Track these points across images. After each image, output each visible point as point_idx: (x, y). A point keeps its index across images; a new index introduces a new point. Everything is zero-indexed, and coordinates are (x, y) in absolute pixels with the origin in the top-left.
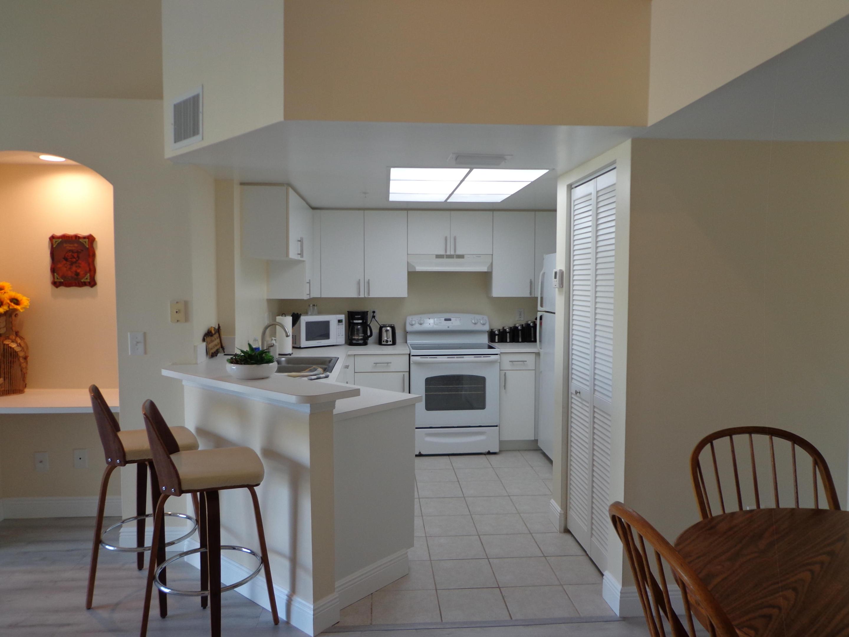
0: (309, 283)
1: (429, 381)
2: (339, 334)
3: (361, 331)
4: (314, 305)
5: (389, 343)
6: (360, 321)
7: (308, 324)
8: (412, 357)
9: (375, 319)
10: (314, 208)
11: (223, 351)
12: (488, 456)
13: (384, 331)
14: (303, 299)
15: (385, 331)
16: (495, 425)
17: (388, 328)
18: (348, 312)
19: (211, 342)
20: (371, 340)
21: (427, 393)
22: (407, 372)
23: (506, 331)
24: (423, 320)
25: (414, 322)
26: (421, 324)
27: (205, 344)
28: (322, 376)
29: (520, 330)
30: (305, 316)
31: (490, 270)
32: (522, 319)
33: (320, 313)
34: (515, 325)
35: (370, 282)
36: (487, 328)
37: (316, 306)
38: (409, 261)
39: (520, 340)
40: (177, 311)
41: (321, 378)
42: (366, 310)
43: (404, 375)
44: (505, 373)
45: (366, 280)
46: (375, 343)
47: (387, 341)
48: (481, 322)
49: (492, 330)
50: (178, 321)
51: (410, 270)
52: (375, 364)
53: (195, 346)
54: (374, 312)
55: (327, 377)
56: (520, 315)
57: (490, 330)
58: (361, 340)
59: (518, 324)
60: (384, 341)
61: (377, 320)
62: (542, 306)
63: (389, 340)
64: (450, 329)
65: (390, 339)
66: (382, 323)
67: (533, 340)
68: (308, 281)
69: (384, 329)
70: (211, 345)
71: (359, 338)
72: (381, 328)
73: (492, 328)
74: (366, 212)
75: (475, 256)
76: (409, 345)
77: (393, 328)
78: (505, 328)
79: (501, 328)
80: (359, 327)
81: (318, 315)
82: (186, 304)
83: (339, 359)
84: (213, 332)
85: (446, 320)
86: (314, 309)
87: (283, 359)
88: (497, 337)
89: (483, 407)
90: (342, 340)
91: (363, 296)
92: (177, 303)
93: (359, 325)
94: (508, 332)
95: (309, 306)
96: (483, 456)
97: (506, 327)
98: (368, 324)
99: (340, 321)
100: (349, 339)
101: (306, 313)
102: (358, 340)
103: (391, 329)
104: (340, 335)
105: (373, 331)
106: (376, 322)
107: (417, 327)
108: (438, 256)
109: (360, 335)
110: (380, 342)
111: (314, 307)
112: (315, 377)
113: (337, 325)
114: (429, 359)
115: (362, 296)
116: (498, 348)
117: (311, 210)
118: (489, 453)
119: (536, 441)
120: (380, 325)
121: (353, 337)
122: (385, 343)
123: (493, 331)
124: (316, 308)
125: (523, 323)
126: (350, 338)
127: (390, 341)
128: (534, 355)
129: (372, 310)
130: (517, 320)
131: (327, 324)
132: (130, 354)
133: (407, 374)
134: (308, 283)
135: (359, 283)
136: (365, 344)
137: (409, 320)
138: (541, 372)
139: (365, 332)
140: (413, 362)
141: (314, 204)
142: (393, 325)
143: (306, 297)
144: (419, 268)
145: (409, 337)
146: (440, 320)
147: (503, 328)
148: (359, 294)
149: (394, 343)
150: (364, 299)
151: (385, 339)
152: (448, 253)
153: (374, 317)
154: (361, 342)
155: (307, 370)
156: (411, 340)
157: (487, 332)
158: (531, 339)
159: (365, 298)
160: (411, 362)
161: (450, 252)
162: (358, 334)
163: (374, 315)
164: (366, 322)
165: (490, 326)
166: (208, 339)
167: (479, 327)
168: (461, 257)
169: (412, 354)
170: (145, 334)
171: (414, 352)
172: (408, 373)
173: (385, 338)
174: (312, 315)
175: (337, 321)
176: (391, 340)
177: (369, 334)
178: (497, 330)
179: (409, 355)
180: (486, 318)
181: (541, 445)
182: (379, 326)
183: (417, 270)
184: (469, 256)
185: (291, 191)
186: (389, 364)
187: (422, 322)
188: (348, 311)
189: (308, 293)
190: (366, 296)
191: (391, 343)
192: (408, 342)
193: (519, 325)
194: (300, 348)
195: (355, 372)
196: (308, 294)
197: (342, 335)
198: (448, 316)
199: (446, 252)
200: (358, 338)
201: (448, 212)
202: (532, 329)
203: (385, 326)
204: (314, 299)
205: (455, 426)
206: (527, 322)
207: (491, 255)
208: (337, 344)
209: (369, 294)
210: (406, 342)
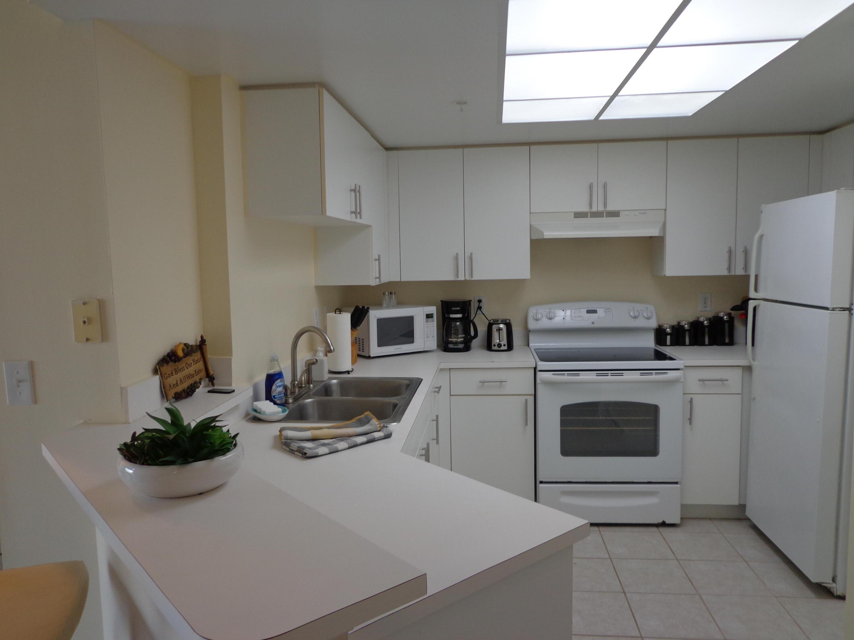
0: (379, 260)
1: (566, 411)
2: (427, 335)
3: (460, 330)
4: (391, 293)
5: (503, 348)
6: (459, 316)
7: (380, 322)
8: (539, 374)
9: (482, 312)
10: (387, 149)
11: (210, 383)
12: (662, 529)
13: (495, 330)
14: (369, 286)
15: (497, 330)
16: (675, 481)
17: (502, 326)
18: (442, 301)
19: (174, 373)
20: (475, 343)
21: (563, 428)
22: (531, 395)
23: (684, 328)
24: (554, 311)
25: (540, 316)
26: (551, 319)
27: (157, 378)
28: (377, 435)
29: (707, 326)
30: (379, 309)
31: (662, 235)
32: (708, 309)
33: (400, 304)
34: (698, 318)
35: (474, 256)
36: (653, 324)
37: (395, 293)
38: (531, 223)
39: (707, 341)
40: (85, 319)
41: (376, 439)
42: (467, 298)
43: (526, 400)
44: (691, 399)
45: (468, 254)
46: (482, 347)
47: (499, 345)
48: (645, 315)
49: (659, 326)
50: (87, 340)
51: (533, 238)
52: (482, 383)
53: (122, 388)
54: (480, 301)
55: (388, 436)
56: (705, 303)
57: (658, 327)
58: (461, 343)
59: (703, 318)
60: (495, 345)
61: (484, 313)
62: (756, 290)
63: (502, 343)
64: (597, 325)
65: (504, 342)
66: (491, 316)
67: (727, 341)
68: (377, 258)
69: (494, 327)
70: (172, 380)
71: (459, 341)
72: (490, 326)
73: (661, 323)
74: (466, 150)
75: (637, 213)
76: (533, 350)
77: (509, 326)
78: (681, 324)
79: (675, 323)
80: (458, 323)
81: (397, 308)
82: (102, 305)
83: (423, 381)
84: (180, 353)
85: (589, 312)
86: (390, 298)
87: (335, 381)
88: (669, 337)
89: (653, 451)
90: (432, 343)
91: (463, 279)
92: (85, 304)
93: (458, 320)
94: (688, 330)
95: (384, 294)
96: (654, 529)
97: (684, 322)
98: (472, 319)
99: (429, 316)
100: (444, 342)
101: (379, 305)
102: (456, 343)
103: (505, 326)
104: (429, 337)
105: (479, 329)
106: (483, 315)
107: (545, 323)
108: (578, 215)
109: (459, 336)
110: (489, 346)
111: (392, 295)
112: (363, 439)
113: (425, 321)
114: (566, 377)
115: (461, 278)
116: (681, 360)
117: (384, 152)
118: (663, 524)
119: (742, 507)
120: (489, 320)
121: (450, 339)
122: (496, 348)
123: (663, 328)
124: (393, 296)
125: (710, 315)
126: (444, 340)
127: (504, 345)
128: (739, 371)
129: (477, 299)
130: (701, 311)
131: (410, 320)
132: (8, 403)
133: (531, 399)
134: (376, 260)
135: (456, 258)
136: (467, 348)
137: (532, 312)
138: (754, 399)
139: (466, 331)
140: (540, 381)
141: (390, 142)
142: (508, 321)
143: (373, 282)
144: (549, 234)
145: (532, 337)
146: (580, 312)
147: (679, 323)
148: (457, 275)
149: (510, 347)
150: (465, 282)
151: (497, 342)
152: (594, 209)
153: (480, 308)
154: (461, 346)
155: (354, 420)
156: (536, 343)
157: (653, 329)
158: (725, 341)
159: (466, 280)
160: (538, 381)
161: (598, 207)
162: (457, 334)
163: (480, 306)
164: (469, 316)
165: (658, 320)
166: (167, 369)
167: (641, 323)
168: (615, 214)
169: (539, 368)
170: (31, 365)
171: (542, 365)
172: (533, 397)
173: (496, 340)
174: (388, 307)
175: (425, 316)
176: (506, 343)
177: (472, 333)
178: (668, 327)
179: (535, 369)
180: (651, 308)
181: (749, 513)
182: (487, 322)
183: (545, 237)
184: (627, 213)
185: (326, 95)
186: (503, 383)
187: (551, 315)
188: (442, 299)
189: (378, 276)
190: (468, 278)
191: (505, 348)
192: (531, 344)
193: (705, 319)
194: (369, 357)
195: (451, 395)
196: (376, 278)
197: (433, 337)
198: (592, 306)
199: (591, 207)
200: (456, 341)
201: (595, 145)
202: (727, 325)
203: (496, 322)
204: (390, 283)
205: (608, 481)
206: (718, 313)
207: (664, 211)
208: (425, 350)
209: (471, 275)
210: (528, 345)
